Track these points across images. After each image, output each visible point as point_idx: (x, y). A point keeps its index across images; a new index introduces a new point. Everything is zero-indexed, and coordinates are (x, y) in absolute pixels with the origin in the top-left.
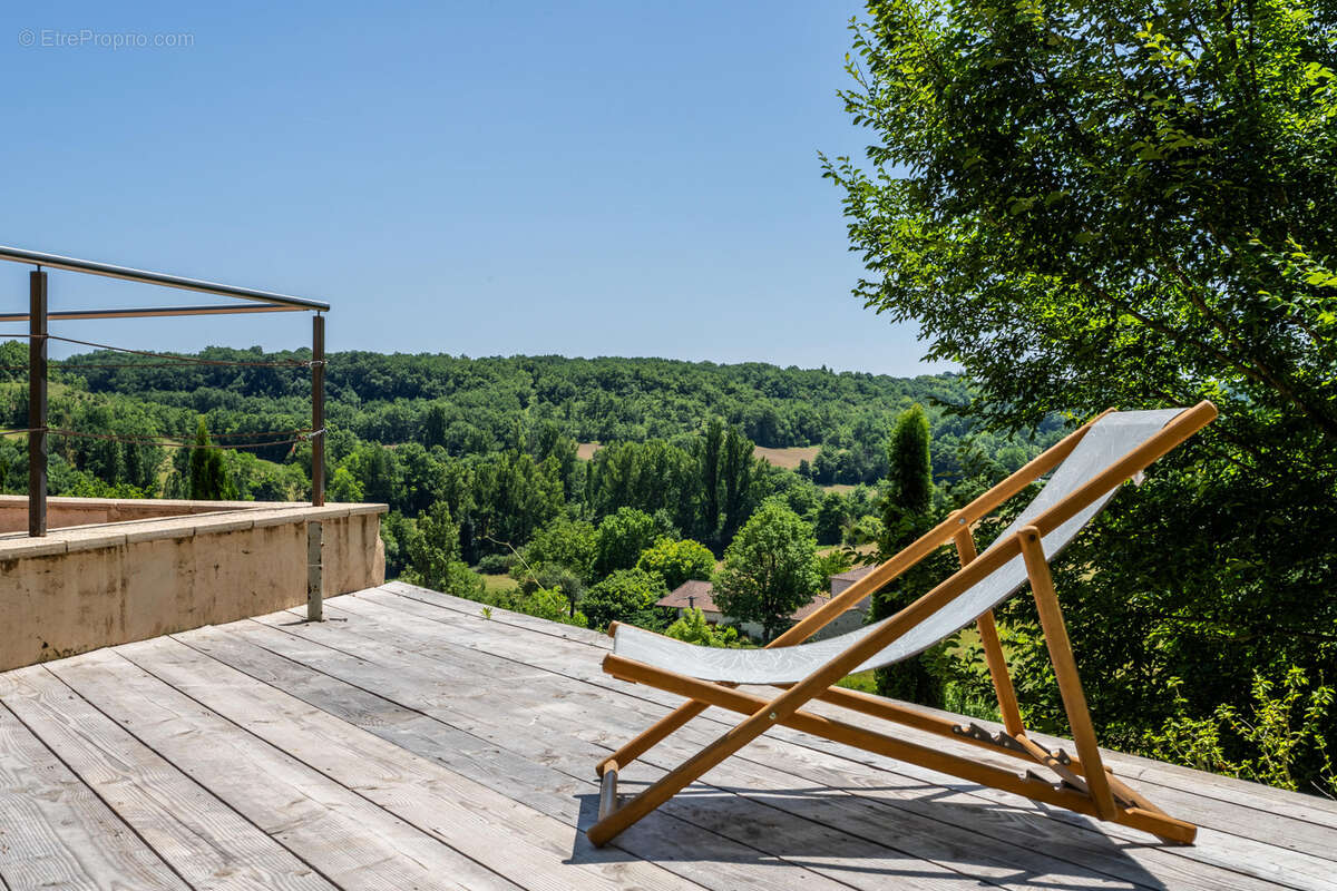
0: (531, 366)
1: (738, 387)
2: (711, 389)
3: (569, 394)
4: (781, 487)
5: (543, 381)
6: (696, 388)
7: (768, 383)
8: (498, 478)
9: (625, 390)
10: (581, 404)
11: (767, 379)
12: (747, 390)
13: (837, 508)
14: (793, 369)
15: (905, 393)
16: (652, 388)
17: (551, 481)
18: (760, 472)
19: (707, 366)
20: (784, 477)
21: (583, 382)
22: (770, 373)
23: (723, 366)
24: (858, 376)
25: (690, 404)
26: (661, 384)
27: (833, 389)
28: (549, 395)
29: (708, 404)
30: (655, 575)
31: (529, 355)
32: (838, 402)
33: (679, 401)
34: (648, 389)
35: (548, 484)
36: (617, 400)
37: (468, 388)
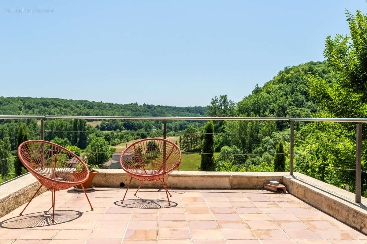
0: (23, 100)
1: (80, 106)
2: (73, 106)
3: (34, 107)
4: (93, 131)
5: (26, 104)
6: (69, 106)
7: (87, 105)
8: (16, 130)
9: (49, 106)
10: (37, 110)
11: (87, 104)
12: (82, 107)
13: (108, 137)
14: (94, 102)
15: (121, 108)
16: (57, 106)
17: (31, 130)
18: (88, 128)
19: (71, 100)
20: (93, 129)
21: (38, 104)
22: (88, 103)
23: (75, 101)
24: (110, 104)
25: (67, 110)
26: (59, 105)
27: (104, 107)
28: (28, 107)
29: (72, 110)
30: (65, 155)
31: (21, 97)
32: (105, 110)
33: (64, 109)
34: (56, 106)
35: (30, 131)
36: (47, 109)
37: (4, 105)
